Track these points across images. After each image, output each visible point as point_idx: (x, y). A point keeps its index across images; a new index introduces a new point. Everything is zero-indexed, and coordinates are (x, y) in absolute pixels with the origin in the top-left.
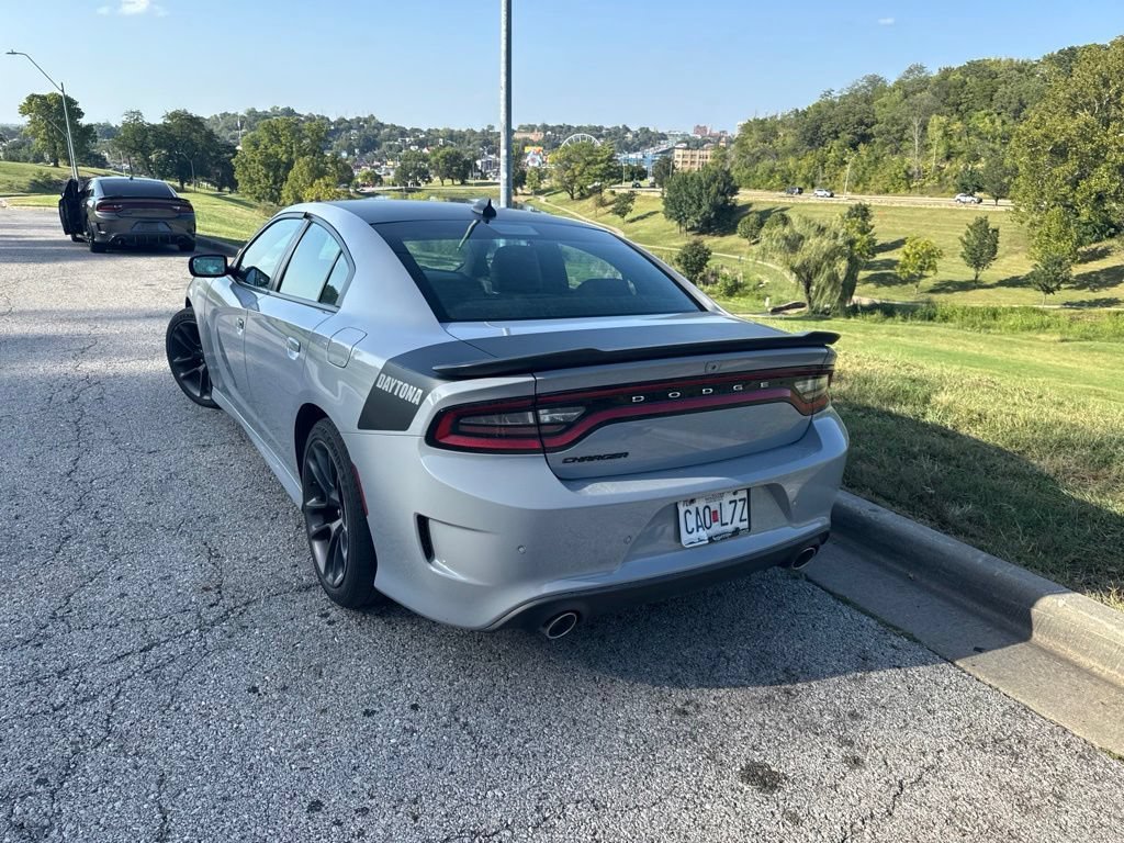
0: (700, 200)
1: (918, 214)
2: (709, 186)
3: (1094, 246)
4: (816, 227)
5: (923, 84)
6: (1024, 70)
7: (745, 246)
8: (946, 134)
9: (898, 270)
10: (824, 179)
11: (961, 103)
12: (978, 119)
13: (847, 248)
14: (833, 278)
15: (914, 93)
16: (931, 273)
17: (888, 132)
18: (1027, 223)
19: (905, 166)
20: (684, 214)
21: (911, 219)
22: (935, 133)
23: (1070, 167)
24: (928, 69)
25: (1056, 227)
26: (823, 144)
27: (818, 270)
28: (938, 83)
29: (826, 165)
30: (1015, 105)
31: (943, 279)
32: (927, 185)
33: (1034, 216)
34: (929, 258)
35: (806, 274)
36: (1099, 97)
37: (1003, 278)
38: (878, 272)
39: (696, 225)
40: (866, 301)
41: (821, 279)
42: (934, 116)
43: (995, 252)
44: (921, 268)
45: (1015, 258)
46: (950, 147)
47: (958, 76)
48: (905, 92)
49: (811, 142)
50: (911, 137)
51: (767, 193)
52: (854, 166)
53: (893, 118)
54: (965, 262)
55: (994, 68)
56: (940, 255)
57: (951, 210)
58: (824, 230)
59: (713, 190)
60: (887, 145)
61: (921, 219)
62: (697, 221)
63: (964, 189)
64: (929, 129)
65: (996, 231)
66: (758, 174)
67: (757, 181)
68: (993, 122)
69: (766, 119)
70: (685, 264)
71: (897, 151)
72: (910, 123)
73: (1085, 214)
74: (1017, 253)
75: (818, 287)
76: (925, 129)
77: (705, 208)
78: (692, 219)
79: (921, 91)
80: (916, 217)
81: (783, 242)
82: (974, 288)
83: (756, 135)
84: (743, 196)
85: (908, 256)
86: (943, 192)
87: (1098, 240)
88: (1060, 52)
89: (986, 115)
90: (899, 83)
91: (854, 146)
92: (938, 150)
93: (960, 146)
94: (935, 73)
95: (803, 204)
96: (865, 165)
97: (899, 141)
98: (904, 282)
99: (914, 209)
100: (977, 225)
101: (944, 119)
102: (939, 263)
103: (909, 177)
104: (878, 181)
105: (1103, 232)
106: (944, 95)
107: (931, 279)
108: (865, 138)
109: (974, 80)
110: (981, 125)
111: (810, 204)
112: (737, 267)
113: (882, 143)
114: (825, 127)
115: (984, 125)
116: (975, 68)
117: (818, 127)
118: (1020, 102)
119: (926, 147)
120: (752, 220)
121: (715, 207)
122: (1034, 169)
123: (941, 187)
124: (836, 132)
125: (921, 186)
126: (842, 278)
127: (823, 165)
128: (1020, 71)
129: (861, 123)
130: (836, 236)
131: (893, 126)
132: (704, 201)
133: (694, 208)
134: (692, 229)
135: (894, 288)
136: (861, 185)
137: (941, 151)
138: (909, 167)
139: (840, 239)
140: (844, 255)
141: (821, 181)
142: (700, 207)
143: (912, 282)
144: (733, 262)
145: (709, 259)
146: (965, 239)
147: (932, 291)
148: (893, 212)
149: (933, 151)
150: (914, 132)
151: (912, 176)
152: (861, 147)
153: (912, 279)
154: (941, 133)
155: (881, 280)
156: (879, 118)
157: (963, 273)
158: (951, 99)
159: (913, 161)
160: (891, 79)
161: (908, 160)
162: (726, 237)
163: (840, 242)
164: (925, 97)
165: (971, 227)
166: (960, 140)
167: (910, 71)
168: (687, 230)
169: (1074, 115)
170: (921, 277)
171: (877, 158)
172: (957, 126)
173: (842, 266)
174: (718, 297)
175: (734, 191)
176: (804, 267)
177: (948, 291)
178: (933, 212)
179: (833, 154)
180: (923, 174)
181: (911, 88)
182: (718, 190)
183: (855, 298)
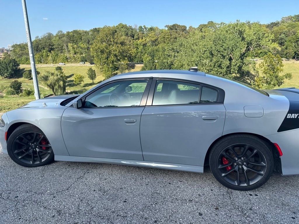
0: (7, 69)
1: (73, 68)
2: (9, 64)
3: (114, 72)
4: (51, 73)
5: (63, 35)
6: (86, 32)
7: (27, 81)
8: (73, 48)
9: (74, 82)
10: (44, 60)
11: (74, 40)
12: (80, 44)
13: (61, 78)
14: (59, 86)
15: (62, 37)
16: (82, 82)
17: (58, 47)
18: (99, 68)
19: (65, 56)
20: (3, 73)
21: (72, 69)
22: (70, 48)
23: (105, 55)
24: (63, 32)
25: (107, 69)
26: (40, 51)
27: (55, 84)
28: (67, 35)
29: (43, 57)
30: (87, 41)
31: (85, 83)
32: (72, 61)
33: (100, 67)
34: (81, 79)
35: (52, 86)
36: (107, 39)
37: (99, 82)
38: (69, 83)
39: (8, 76)
40: (69, 91)
41: (56, 87)
42: (69, 43)
43: (95, 76)
44: (80, 81)
45: (99, 77)
46: (75, 51)
47: (72, 34)
48: (59, 37)
49: (37, 51)
50: (65, 49)
51: (27, 65)
52: (52, 57)
53: (58, 44)
54: (89, 79)
55: (80, 32)
56: (83, 77)
57: (81, 66)
58: (53, 74)
59: (11, 65)
60: (59, 51)
61: (74, 69)
62: (8, 75)
63: (82, 61)
64: (69, 47)
65: (94, 71)
66: (23, 60)
67: (23, 62)
68: (83, 45)
69: (20, 44)
70: (14, 88)
71: (62, 52)
72: (63, 45)
73: (111, 65)
74: (99, 75)
75: (56, 89)
76: (68, 47)
77: (10, 70)
78: (6, 74)
79: (63, 37)
80: (73, 69)
81: (42, 78)
82: (93, 85)
83: (19, 49)
84: (21, 66)
85: (76, 79)
86: (77, 62)
87: (115, 71)
88: (93, 29)
89: (82, 43)
90: (57, 35)
91: (50, 51)
92: (72, 52)
93: (77, 51)
94: (65, 33)
95: (41, 68)
96: (54, 56)
97: (62, 50)
98: (76, 85)
99: (72, 67)
100: (89, 69)
101: (71, 44)
102: (84, 80)
103: (67, 59)
104: (59, 60)
105: (115, 69)
106: (70, 39)
107: (83, 84)
108: (52, 49)
109: (76, 35)
110: (81, 46)
111: (43, 67)
112: (27, 87)
113: (57, 50)
114: (40, 46)
115: (82, 45)
116: (75, 32)
117: (38, 46)
118: (88, 40)
119: (69, 51)
120: (27, 73)
121: (13, 70)
122: (98, 56)
123: (76, 61)
124: (43, 48)
125: (71, 61)
126: (62, 86)
127: (42, 56)
128: (86, 33)
129: (50, 45)
130: (57, 75)
131: (59, 46)
132: (9, 68)
133: (6, 71)
134: (7, 77)
135: (74, 87)
136: (55, 61)
137: (73, 52)
138: (66, 56)
139: (59, 76)
140: (61, 80)
141: (43, 61)
142: (8, 70)
143: (78, 85)
144: (25, 86)
145: (21, 85)
146: (88, 73)
147: (84, 87)
148: (67, 68)
149: (71, 52)
150: (65, 47)
151: (68, 59)
152: (52, 51)
153: (78, 84)
154: (72, 48)
155: (70, 85)
156: (55, 44)
157: (89, 81)
158: (72, 39)
159: (67, 55)
160: (55, 34)
161: (65, 54)
162: (20, 79)
163: (59, 77)
164: (65, 38)
165: (88, 70)
166: (77, 49)
167: (59, 32)
168: (5, 78)
169: (102, 43)
170: (80, 83)
171: (57, 54)
172: (75, 46)
173: (61, 83)
174: (25, 96)
175: (18, 65)
176: (51, 84)
177: (88, 86)
178: (77, 67)
179: (44, 54)
180: (70, 58)
181: (61, 36)
182: (13, 65)
183: (66, 91)
